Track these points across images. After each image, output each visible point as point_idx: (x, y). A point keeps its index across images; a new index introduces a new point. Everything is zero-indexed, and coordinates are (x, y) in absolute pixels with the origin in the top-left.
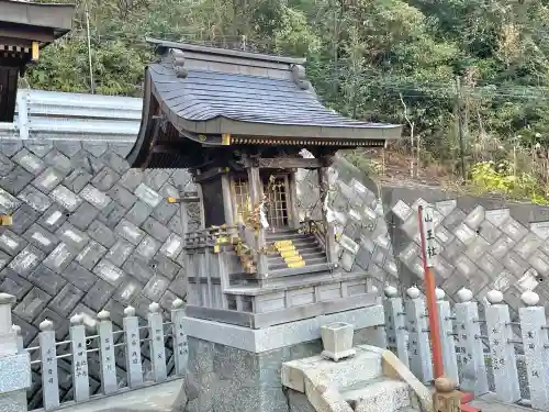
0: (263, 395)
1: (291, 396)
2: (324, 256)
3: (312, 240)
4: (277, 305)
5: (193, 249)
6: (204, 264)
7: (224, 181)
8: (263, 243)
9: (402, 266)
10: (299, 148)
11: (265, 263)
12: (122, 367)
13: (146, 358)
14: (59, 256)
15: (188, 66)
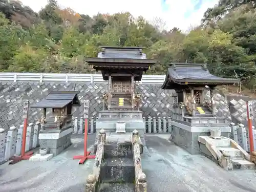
0: (193, 142)
1: (201, 145)
2: (211, 112)
3: (208, 108)
4: (197, 122)
5: (175, 107)
6: (178, 110)
7: (184, 93)
8: (194, 107)
9: (233, 117)
10: (205, 85)
11: (194, 112)
12: (157, 129)
13: (162, 128)
14: (146, 105)
15: (176, 68)
